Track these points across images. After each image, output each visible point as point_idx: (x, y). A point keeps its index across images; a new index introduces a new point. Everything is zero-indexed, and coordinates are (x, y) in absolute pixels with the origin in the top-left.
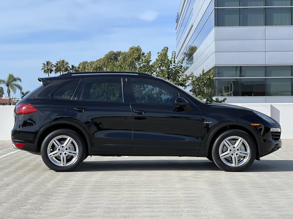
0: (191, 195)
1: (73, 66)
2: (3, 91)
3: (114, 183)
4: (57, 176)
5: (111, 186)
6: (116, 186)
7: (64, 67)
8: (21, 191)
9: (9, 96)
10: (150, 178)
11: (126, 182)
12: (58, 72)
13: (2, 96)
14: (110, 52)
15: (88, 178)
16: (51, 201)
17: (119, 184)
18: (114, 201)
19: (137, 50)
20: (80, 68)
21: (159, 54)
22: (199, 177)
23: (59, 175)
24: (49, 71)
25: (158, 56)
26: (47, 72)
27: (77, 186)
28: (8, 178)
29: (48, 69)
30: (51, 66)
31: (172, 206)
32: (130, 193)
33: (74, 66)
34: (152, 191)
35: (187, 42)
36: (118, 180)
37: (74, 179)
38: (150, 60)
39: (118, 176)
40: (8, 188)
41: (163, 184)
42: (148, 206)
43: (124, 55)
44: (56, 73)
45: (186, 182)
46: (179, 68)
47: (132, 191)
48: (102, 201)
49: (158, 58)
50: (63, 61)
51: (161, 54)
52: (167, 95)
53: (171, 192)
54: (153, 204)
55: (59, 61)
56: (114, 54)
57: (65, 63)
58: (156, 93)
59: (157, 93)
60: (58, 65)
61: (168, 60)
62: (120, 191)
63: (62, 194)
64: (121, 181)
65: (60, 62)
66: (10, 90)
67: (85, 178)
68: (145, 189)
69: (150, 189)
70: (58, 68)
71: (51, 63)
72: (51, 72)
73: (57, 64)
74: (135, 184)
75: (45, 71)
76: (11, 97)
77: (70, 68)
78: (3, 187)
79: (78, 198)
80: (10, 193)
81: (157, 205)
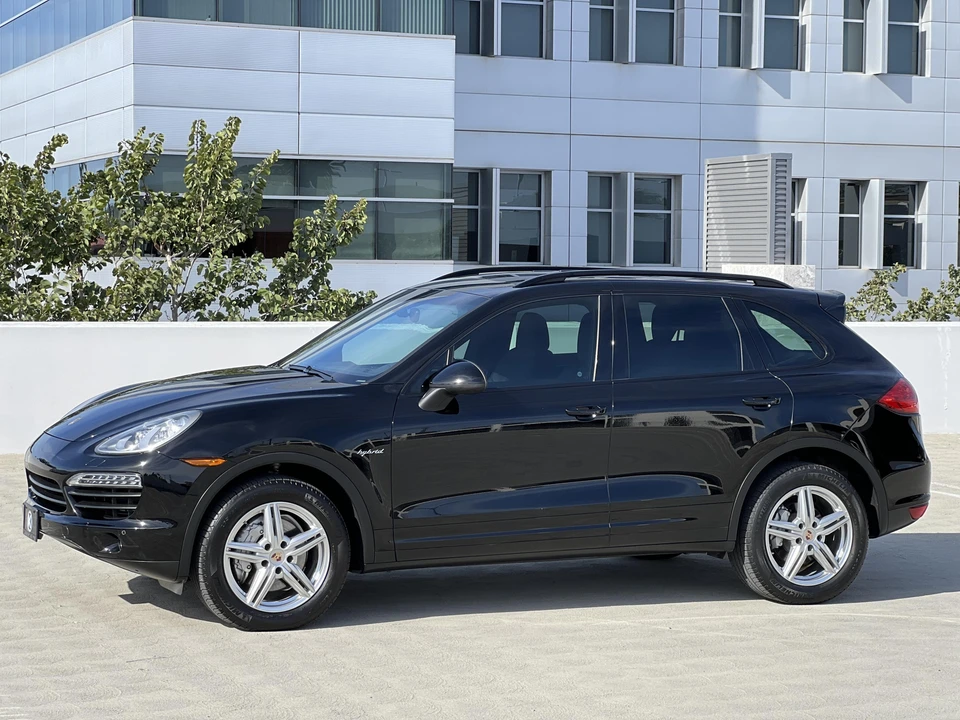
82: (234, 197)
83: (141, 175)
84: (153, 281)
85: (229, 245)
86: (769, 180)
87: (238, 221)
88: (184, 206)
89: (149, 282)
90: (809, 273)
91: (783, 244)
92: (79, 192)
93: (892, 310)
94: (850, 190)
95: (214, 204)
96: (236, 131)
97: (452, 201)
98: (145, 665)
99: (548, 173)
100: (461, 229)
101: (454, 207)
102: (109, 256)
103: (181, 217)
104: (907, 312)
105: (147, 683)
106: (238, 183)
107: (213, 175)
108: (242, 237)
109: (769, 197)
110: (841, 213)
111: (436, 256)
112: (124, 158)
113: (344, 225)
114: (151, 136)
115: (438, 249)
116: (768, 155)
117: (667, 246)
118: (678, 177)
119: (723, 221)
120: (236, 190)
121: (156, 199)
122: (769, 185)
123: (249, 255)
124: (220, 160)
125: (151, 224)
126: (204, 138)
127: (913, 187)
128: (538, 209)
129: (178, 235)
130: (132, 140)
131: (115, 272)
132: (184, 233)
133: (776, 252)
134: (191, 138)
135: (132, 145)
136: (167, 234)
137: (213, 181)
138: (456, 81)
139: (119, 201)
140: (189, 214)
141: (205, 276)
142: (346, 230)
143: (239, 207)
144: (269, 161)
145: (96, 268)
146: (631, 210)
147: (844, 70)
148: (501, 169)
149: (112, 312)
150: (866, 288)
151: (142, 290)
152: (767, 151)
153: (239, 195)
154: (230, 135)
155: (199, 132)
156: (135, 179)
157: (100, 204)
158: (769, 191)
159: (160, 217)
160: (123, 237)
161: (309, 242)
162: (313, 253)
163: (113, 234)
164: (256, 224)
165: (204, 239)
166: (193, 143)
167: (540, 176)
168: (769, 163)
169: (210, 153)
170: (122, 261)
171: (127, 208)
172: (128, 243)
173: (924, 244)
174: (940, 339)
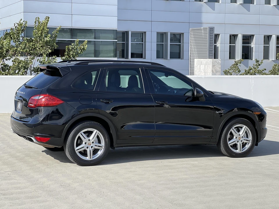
82: (48, 40)
83: (21, 33)
84: (23, 63)
85: (46, 53)
86: (208, 34)
87: (49, 47)
88: (33, 42)
89: (22, 64)
90: (219, 61)
91: (212, 53)
92: (3, 38)
93: (240, 72)
94: (232, 37)
95: (42, 41)
96: (48, 21)
97: (117, 41)
98: (9, 173)
99: (145, 32)
100: (120, 48)
101: (117, 42)
102: (11, 56)
103: (32, 45)
104: (244, 73)
105: (9, 178)
106: (50, 35)
107: (41, 33)
108: (50, 51)
109: (208, 39)
110: (230, 44)
111: (112, 56)
112: (16, 28)
113: (81, 48)
114: (23, 21)
115: (112, 55)
116: (208, 27)
117: (180, 53)
118: (183, 34)
119: (196, 48)
120: (49, 38)
121: (25, 40)
122: (208, 36)
123: (52, 56)
124: (43, 29)
125: (23, 47)
126: (39, 23)
127: (251, 36)
128: (142, 43)
129: (32, 50)
130: (18, 23)
131: (12, 61)
132: (33, 50)
133: (210, 55)
134: (35, 22)
135: (18, 24)
136: (28, 50)
137: (41, 35)
138: (118, 5)
139: (14, 41)
140: (35, 44)
141: (39, 62)
142: (81, 49)
143: (49, 42)
144: (58, 29)
145: (8, 60)
146: (169, 43)
147: (231, 2)
148: (131, 31)
149: (11, 73)
150: (232, 66)
151: (20, 66)
152: (207, 26)
153: (50, 39)
154: (46, 22)
155: (37, 20)
156: (19, 34)
157: (9, 41)
158: (208, 38)
159: (26, 45)
160: (15, 51)
161: (70, 53)
162: (72, 56)
163: (12, 50)
164: (54, 47)
165: (39, 51)
166: (36, 24)
167: (143, 33)
168: (208, 29)
169: (40, 27)
170: (15, 58)
171: (16, 43)
172: (17, 53)
173: (254, 53)
174: (251, 81)
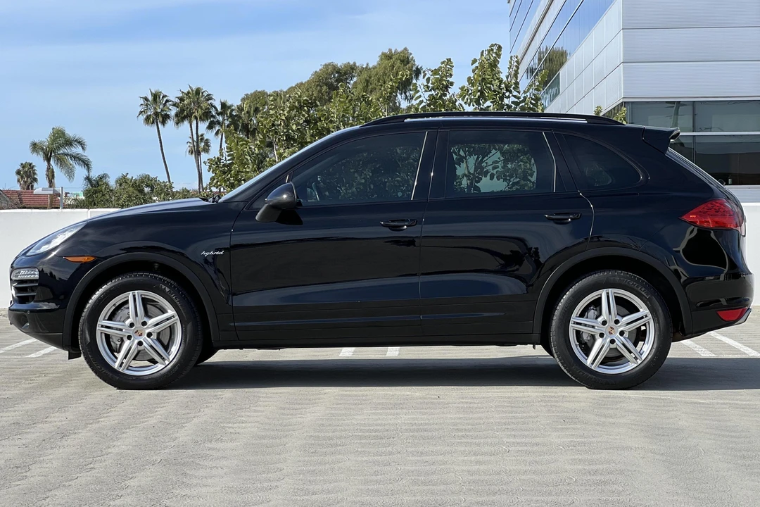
0: (601, 467)
1: (224, 105)
2: (35, 174)
3: (368, 431)
4: (202, 410)
5: (361, 438)
6: (376, 437)
7: (199, 107)
8: (104, 452)
9: (50, 187)
10: (471, 415)
11: (404, 427)
12: (183, 121)
13: (32, 186)
14: (326, 66)
15: (292, 414)
16: (195, 481)
17: (386, 433)
18: (378, 482)
19: (402, 61)
20: (242, 110)
21: (477, 64)
22: (611, 412)
23: (207, 407)
24: (160, 119)
25: (474, 71)
26: (153, 122)
27: (263, 437)
28: (63, 414)
29: (156, 114)
30: (165, 104)
31: (550, 498)
32: (419, 458)
33: (229, 103)
34: (486, 454)
35: (542, 37)
36: (379, 422)
37: (251, 419)
38: (450, 80)
39: (377, 409)
40: (64, 442)
41: (513, 433)
42: (479, 499)
43: (365, 75)
44: (177, 124)
45: (579, 426)
46: (531, 103)
47: (426, 454)
48: (343, 484)
49: (472, 75)
50: (198, 91)
51: (480, 64)
52: (498, 180)
53: (540, 456)
54: (494, 493)
55: (186, 91)
56: (337, 72)
57: (203, 95)
58: (466, 173)
59: (469, 172)
60: (184, 101)
61: (501, 81)
62: (391, 453)
63: (224, 462)
64: (389, 424)
65: (189, 93)
66: (53, 172)
67: (283, 414)
68: (463, 449)
69: (475, 448)
70: (184, 111)
71: (164, 97)
72: (163, 123)
73: (181, 99)
74: (430, 434)
75: (147, 119)
76: (58, 189)
77: (216, 110)
78: (52, 440)
79: (270, 475)
80: (71, 457)
81: (504, 497)
